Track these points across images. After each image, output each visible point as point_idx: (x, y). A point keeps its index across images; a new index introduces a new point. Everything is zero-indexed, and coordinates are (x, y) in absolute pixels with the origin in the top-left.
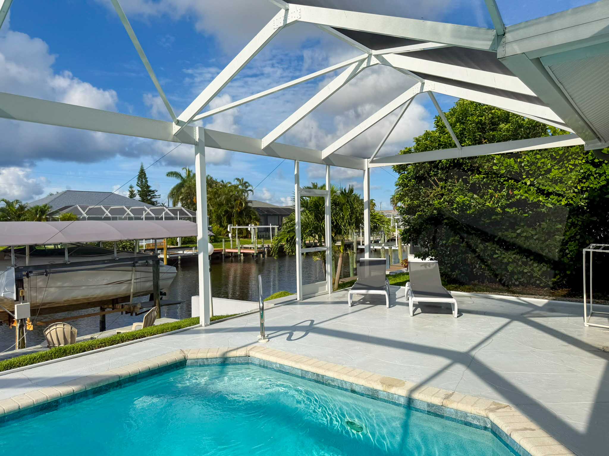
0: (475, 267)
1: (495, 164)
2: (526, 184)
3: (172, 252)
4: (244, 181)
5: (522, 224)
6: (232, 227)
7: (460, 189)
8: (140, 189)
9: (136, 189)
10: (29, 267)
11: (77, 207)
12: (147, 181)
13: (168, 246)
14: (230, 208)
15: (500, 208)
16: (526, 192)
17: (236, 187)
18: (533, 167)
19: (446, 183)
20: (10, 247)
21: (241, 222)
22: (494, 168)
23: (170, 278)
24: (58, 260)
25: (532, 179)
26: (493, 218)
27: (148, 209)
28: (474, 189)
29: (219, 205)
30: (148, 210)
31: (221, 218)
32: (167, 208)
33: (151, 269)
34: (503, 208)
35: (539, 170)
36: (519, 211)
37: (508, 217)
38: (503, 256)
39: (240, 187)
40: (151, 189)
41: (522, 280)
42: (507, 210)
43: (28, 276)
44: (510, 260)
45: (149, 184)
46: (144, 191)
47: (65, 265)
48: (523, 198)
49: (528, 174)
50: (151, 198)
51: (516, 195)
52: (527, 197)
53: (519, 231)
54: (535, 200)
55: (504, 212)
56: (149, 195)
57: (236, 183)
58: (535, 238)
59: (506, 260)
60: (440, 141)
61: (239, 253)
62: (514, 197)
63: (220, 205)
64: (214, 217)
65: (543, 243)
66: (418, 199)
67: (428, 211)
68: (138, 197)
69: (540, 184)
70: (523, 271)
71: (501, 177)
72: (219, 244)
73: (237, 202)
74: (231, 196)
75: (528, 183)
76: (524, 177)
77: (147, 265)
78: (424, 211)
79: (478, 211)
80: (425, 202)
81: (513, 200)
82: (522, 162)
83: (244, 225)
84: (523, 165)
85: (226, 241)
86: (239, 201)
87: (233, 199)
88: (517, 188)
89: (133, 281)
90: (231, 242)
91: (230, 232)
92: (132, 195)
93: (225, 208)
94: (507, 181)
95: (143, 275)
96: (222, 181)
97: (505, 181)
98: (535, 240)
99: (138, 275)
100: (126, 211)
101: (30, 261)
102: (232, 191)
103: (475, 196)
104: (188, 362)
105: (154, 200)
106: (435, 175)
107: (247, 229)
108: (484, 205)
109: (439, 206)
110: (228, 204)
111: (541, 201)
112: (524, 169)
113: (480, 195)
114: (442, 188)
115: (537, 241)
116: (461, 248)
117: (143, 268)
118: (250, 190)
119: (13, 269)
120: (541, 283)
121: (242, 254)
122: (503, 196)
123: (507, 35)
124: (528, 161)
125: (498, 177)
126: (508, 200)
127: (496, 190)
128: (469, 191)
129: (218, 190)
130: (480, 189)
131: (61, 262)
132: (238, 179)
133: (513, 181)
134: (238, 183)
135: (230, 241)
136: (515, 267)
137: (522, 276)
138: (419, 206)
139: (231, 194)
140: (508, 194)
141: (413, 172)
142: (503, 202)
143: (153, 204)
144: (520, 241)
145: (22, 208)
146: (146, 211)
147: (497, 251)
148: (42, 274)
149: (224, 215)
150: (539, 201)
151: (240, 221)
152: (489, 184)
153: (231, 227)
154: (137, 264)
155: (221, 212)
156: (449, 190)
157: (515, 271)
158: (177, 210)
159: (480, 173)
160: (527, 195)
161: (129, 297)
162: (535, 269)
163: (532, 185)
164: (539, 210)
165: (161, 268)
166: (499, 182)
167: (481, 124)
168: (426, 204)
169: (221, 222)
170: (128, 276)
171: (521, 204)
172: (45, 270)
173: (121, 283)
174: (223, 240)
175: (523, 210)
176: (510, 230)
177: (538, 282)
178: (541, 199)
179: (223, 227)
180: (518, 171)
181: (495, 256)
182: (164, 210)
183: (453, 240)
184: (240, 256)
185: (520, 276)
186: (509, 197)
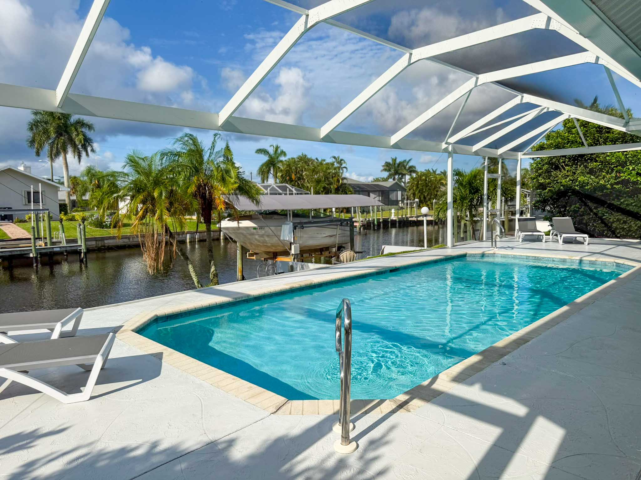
0: (589, 225)
1: (608, 156)
2: (629, 169)
4: (340, 159)
5: (625, 196)
7: (582, 172)
14: (328, 185)
15: (610, 185)
16: (629, 175)
17: (333, 164)
18: (635, 158)
19: (571, 168)
22: (607, 158)
24: (305, 220)
25: (633, 166)
26: (605, 191)
28: (591, 172)
29: (317, 181)
34: (612, 185)
35: (638, 160)
36: (623, 187)
37: (615, 191)
38: (610, 217)
39: (335, 163)
41: (623, 233)
42: (614, 186)
43: (295, 229)
44: (615, 220)
47: (310, 223)
48: (627, 178)
49: (631, 162)
51: (622, 176)
52: (629, 178)
53: (622, 201)
54: (635, 180)
55: (613, 188)
58: (633, 205)
59: (611, 220)
60: (568, 139)
62: (620, 178)
63: (319, 181)
65: (639, 208)
66: (549, 179)
67: (556, 187)
69: (639, 169)
70: (623, 227)
71: (611, 164)
73: (334, 178)
74: (329, 173)
75: (631, 169)
76: (628, 164)
77: (347, 225)
78: (553, 187)
79: (594, 188)
80: (555, 180)
81: (619, 179)
82: (628, 155)
84: (628, 156)
86: (336, 178)
87: (330, 177)
88: (623, 172)
93: (323, 185)
94: (617, 167)
96: (317, 159)
97: (614, 167)
98: (634, 206)
99: (340, 232)
102: (329, 168)
103: (592, 177)
104: (467, 255)
106: (563, 162)
108: (598, 183)
109: (566, 183)
110: (326, 181)
111: (639, 181)
112: (628, 159)
113: (596, 176)
114: (568, 171)
115: (635, 207)
116: (579, 212)
117: (343, 228)
118: (345, 167)
119: (292, 224)
120: (635, 235)
122: (612, 177)
123: (630, 123)
124: (631, 154)
125: (609, 164)
126: (616, 179)
127: (607, 173)
128: (588, 173)
129: (314, 168)
130: (596, 172)
132: (334, 157)
133: (620, 167)
134: (334, 160)
136: (618, 225)
137: (623, 231)
138: (549, 183)
139: (329, 171)
140: (616, 176)
141: (548, 160)
142: (612, 181)
144: (623, 206)
147: (605, 214)
148: (301, 228)
149: (323, 191)
150: (638, 180)
152: (603, 169)
154: (342, 224)
155: (319, 188)
156: (573, 172)
157: (618, 227)
159: (596, 161)
160: (629, 176)
162: (632, 225)
163: (634, 169)
164: (637, 186)
166: (610, 168)
167: (599, 128)
168: (555, 182)
170: (335, 232)
171: (625, 183)
172: (303, 226)
173: (331, 236)
175: (626, 186)
176: (616, 200)
177: (634, 234)
178: (639, 179)
180: (624, 160)
181: (604, 217)
183: (575, 207)
185: (621, 231)
186: (616, 177)
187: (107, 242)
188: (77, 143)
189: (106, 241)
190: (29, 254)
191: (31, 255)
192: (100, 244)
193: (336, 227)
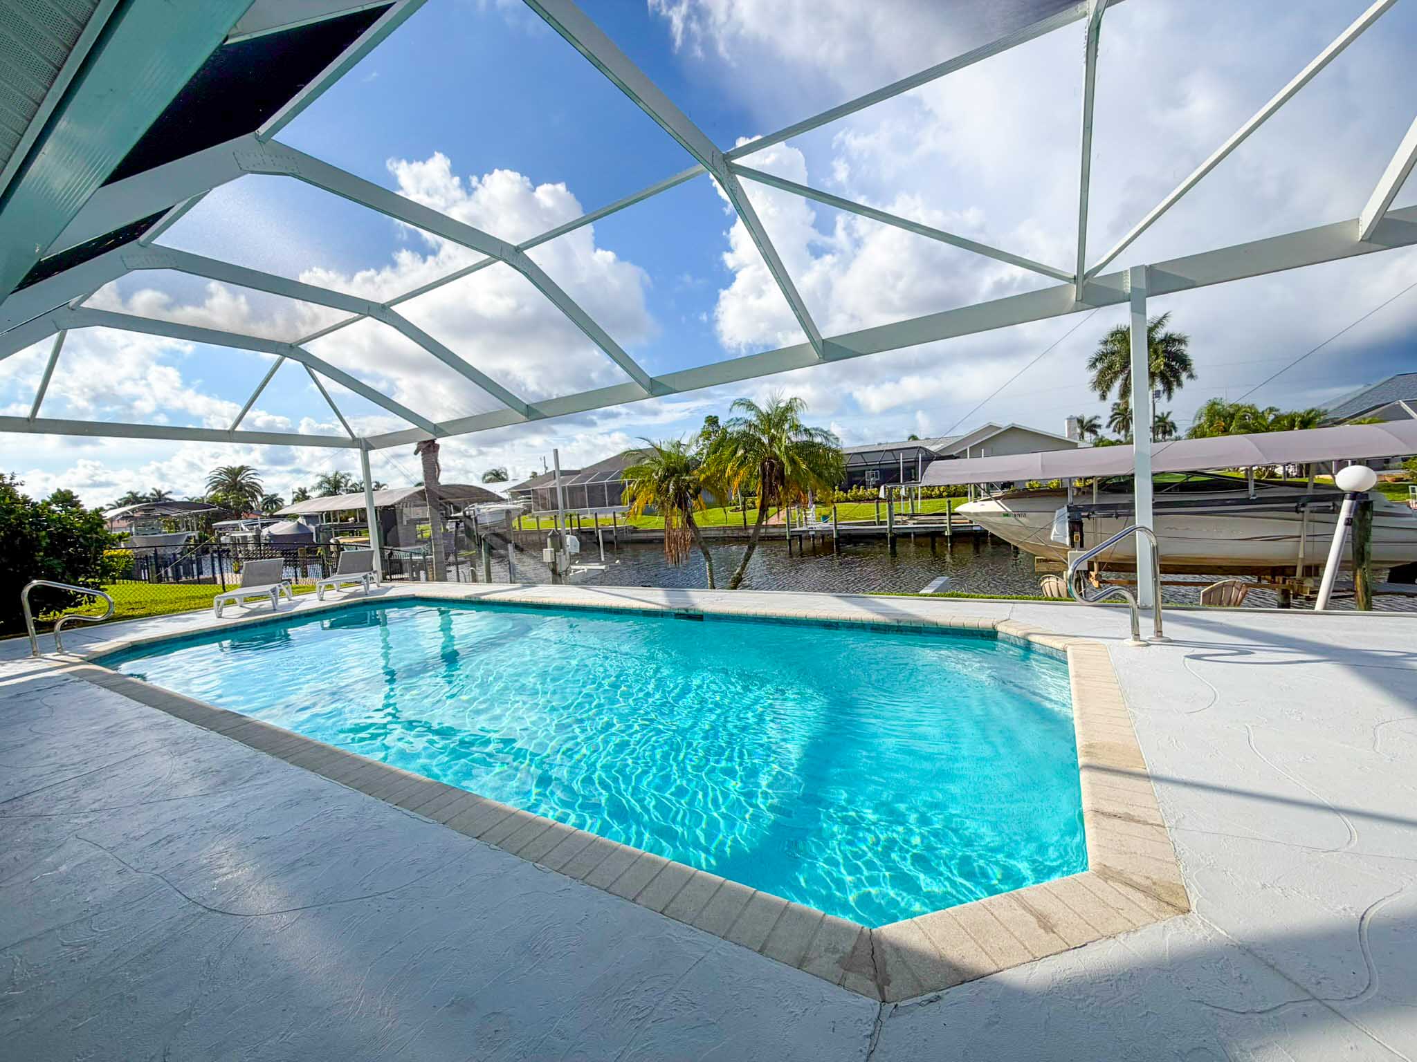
43: (1089, 518)
89: (1303, 538)
101: (1098, 499)
119: (1066, 507)
148: (1110, 516)
154: (1304, 508)
172: (1115, 511)
193: (1294, 515)
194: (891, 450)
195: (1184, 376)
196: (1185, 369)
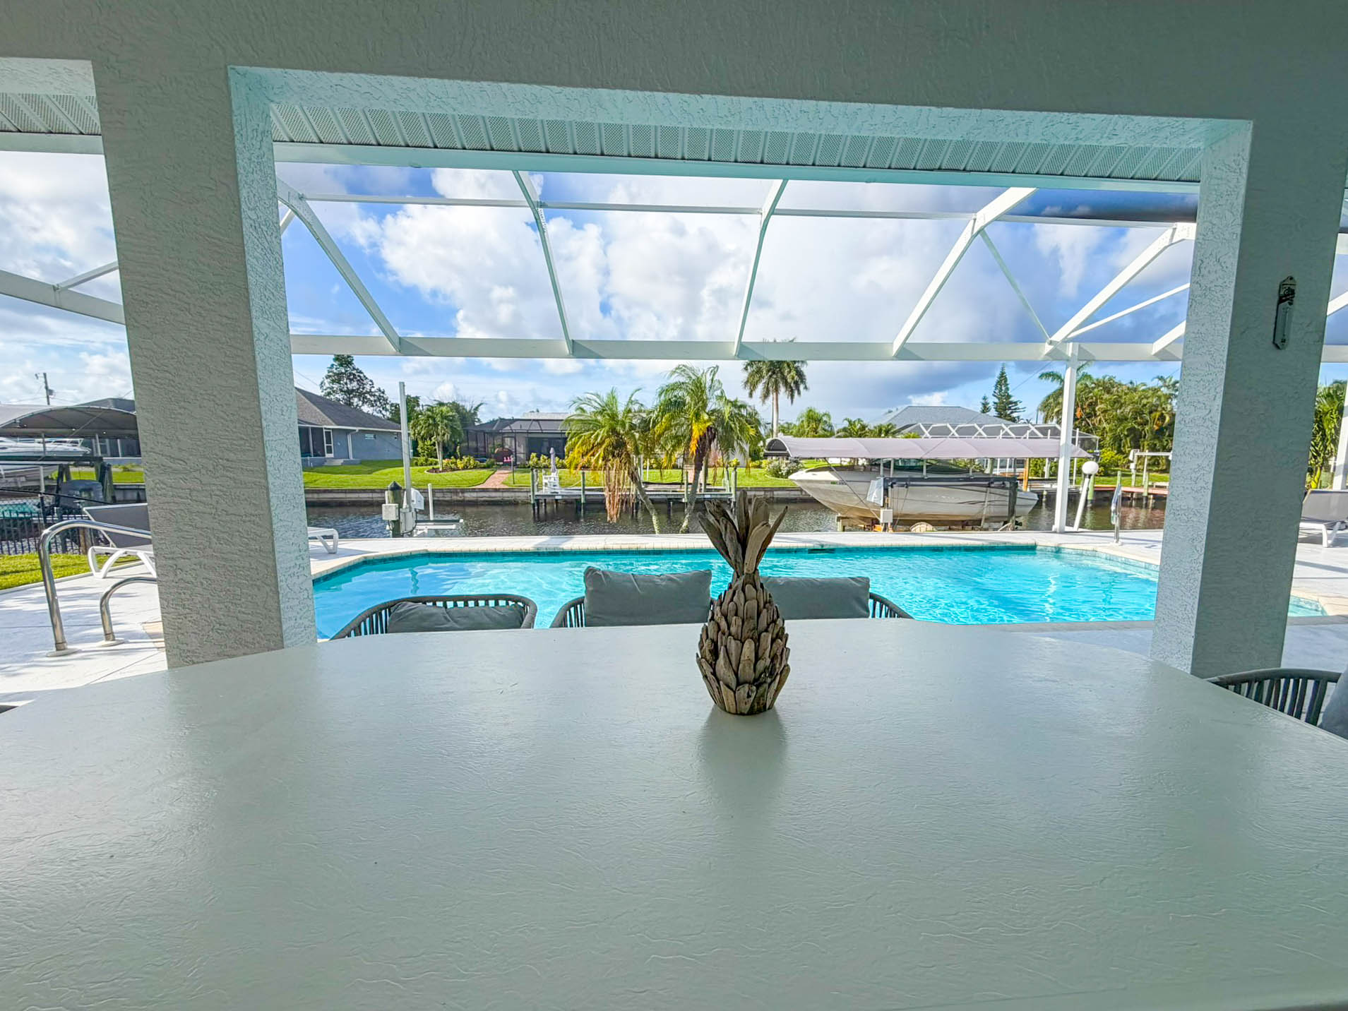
3: (1033, 484)
6: (1139, 453)
8: (997, 401)
9: (992, 400)
10: (892, 479)
11: (919, 426)
12: (1007, 389)
13: (1030, 478)
14: (1139, 424)
17: (1155, 390)
20: (879, 459)
21: (1158, 447)
23: (1031, 505)
24: (916, 475)
27: (1006, 426)
30: (1007, 429)
31: (1121, 440)
32: (1033, 425)
33: (1007, 492)
39: (1163, 389)
40: (1011, 399)
43: (892, 487)
45: (1010, 392)
46: (1003, 402)
47: (922, 479)
50: (1012, 413)
56: (1010, 408)
57: (1156, 383)
61: (1145, 494)
63: (1123, 419)
64: (1108, 439)
68: (993, 412)
72: (1111, 479)
73: (1153, 415)
74: (1145, 405)
77: (1004, 487)
83: (1163, 451)
85: (1123, 475)
86: (1158, 414)
87: (1147, 411)
89: (986, 503)
90: (1133, 477)
91: (1132, 462)
92: (985, 409)
93: (1130, 424)
95: (997, 497)
96: (1131, 383)
99: (993, 497)
100: (977, 430)
101: (893, 474)
102: (1146, 397)
104: (1038, 548)
105: (1015, 415)
107: (1167, 457)
110: (1136, 418)
117: (998, 491)
119: (882, 479)
121: (1152, 496)
129: (1120, 397)
131: (920, 476)
132: (1161, 378)
134: (1160, 384)
135: (1131, 475)
139: (1144, 401)
143: (1013, 420)
145: (863, 427)
146: (1003, 430)
148: (903, 486)
149: (1127, 436)
151: (1155, 445)
153: (1136, 454)
154: (992, 485)
155: (1121, 431)
158: (1047, 429)
161: (980, 520)
165: (1019, 493)
169: (1120, 446)
170: (981, 497)
172: (907, 483)
173: (974, 503)
174: (1119, 473)
179: (1123, 453)
182: (1029, 428)
184: (1147, 498)
187: (777, 494)
188: (789, 380)
189: (775, 493)
190: (681, 499)
191: (683, 501)
192: (769, 495)
193: (984, 489)
194: (537, 420)
195: (802, 387)
196: (802, 382)
